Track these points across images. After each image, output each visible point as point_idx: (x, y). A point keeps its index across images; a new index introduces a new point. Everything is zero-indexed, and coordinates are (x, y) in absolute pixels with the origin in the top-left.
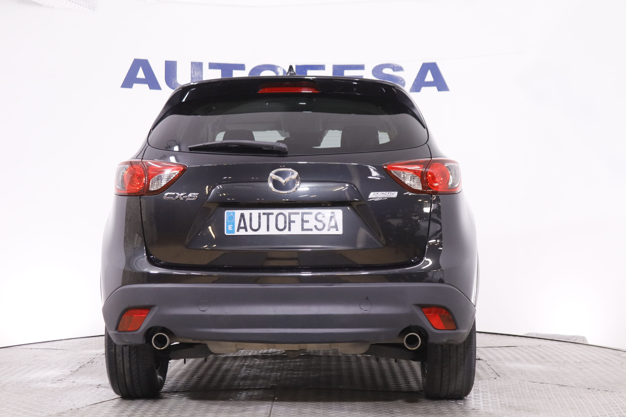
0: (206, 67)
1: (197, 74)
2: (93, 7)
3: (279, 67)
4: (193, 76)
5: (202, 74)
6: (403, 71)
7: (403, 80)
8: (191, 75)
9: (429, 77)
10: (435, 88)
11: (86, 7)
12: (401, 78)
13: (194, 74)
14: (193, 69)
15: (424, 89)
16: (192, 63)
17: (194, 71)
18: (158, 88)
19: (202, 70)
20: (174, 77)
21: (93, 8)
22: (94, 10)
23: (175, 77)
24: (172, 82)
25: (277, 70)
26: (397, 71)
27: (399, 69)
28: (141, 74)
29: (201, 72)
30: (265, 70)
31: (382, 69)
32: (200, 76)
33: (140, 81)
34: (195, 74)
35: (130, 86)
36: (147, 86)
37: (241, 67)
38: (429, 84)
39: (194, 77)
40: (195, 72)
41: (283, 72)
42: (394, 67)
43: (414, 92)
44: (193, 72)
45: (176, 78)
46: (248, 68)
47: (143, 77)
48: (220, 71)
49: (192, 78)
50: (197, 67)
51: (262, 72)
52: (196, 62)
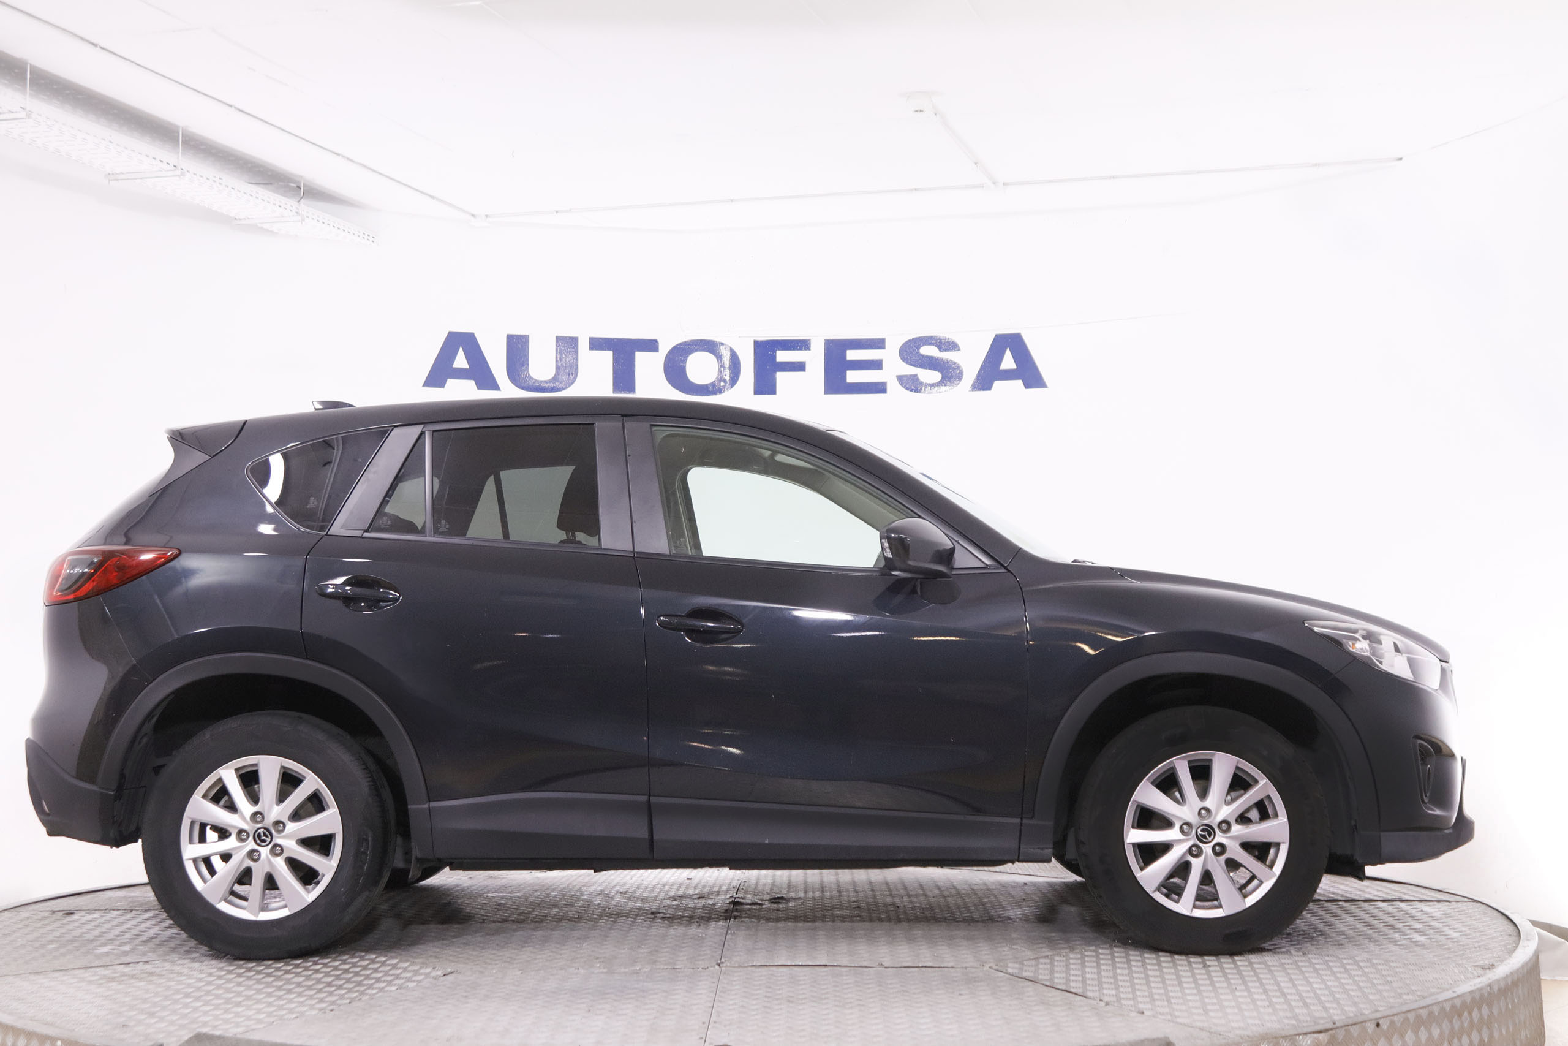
0: (583, 345)
1: (567, 359)
2: (371, 237)
3: (722, 344)
4: (560, 364)
5: (577, 360)
6: (959, 350)
7: (959, 367)
8: (557, 361)
9: (1008, 362)
10: (1019, 383)
11: (359, 236)
12: (955, 363)
13: (561, 360)
14: (559, 351)
15: (997, 384)
16: (558, 339)
17: (561, 354)
18: (494, 386)
19: (577, 352)
20: (523, 366)
21: (371, 239)
22: (373, 242)
23: (526, 366)
24: (519, 376)
25: (719, 349)
26: (946, 350)
27: (952, 346)
28: (461, 361)
29: (575, 356)
30: (696, 351)
31: (918, 349)
32: (573, 363)
33: (460, 374)
34: (564, 360)
35: (441, 383)
36: (473, 381)
37: (651, 346)
38: (1008, 375)
39: (562, 364)
40: (564, 356)
41: (729, 353)
42: (940, 342)
43: (980, 389)
44: (559, 356)
45: (527, 368)
46: (665, 348)
47: (465, 365)
48: (611, 353)
49: (558, 368)
50: (567, 345)
51: (690, 354)
52: (566, 337)
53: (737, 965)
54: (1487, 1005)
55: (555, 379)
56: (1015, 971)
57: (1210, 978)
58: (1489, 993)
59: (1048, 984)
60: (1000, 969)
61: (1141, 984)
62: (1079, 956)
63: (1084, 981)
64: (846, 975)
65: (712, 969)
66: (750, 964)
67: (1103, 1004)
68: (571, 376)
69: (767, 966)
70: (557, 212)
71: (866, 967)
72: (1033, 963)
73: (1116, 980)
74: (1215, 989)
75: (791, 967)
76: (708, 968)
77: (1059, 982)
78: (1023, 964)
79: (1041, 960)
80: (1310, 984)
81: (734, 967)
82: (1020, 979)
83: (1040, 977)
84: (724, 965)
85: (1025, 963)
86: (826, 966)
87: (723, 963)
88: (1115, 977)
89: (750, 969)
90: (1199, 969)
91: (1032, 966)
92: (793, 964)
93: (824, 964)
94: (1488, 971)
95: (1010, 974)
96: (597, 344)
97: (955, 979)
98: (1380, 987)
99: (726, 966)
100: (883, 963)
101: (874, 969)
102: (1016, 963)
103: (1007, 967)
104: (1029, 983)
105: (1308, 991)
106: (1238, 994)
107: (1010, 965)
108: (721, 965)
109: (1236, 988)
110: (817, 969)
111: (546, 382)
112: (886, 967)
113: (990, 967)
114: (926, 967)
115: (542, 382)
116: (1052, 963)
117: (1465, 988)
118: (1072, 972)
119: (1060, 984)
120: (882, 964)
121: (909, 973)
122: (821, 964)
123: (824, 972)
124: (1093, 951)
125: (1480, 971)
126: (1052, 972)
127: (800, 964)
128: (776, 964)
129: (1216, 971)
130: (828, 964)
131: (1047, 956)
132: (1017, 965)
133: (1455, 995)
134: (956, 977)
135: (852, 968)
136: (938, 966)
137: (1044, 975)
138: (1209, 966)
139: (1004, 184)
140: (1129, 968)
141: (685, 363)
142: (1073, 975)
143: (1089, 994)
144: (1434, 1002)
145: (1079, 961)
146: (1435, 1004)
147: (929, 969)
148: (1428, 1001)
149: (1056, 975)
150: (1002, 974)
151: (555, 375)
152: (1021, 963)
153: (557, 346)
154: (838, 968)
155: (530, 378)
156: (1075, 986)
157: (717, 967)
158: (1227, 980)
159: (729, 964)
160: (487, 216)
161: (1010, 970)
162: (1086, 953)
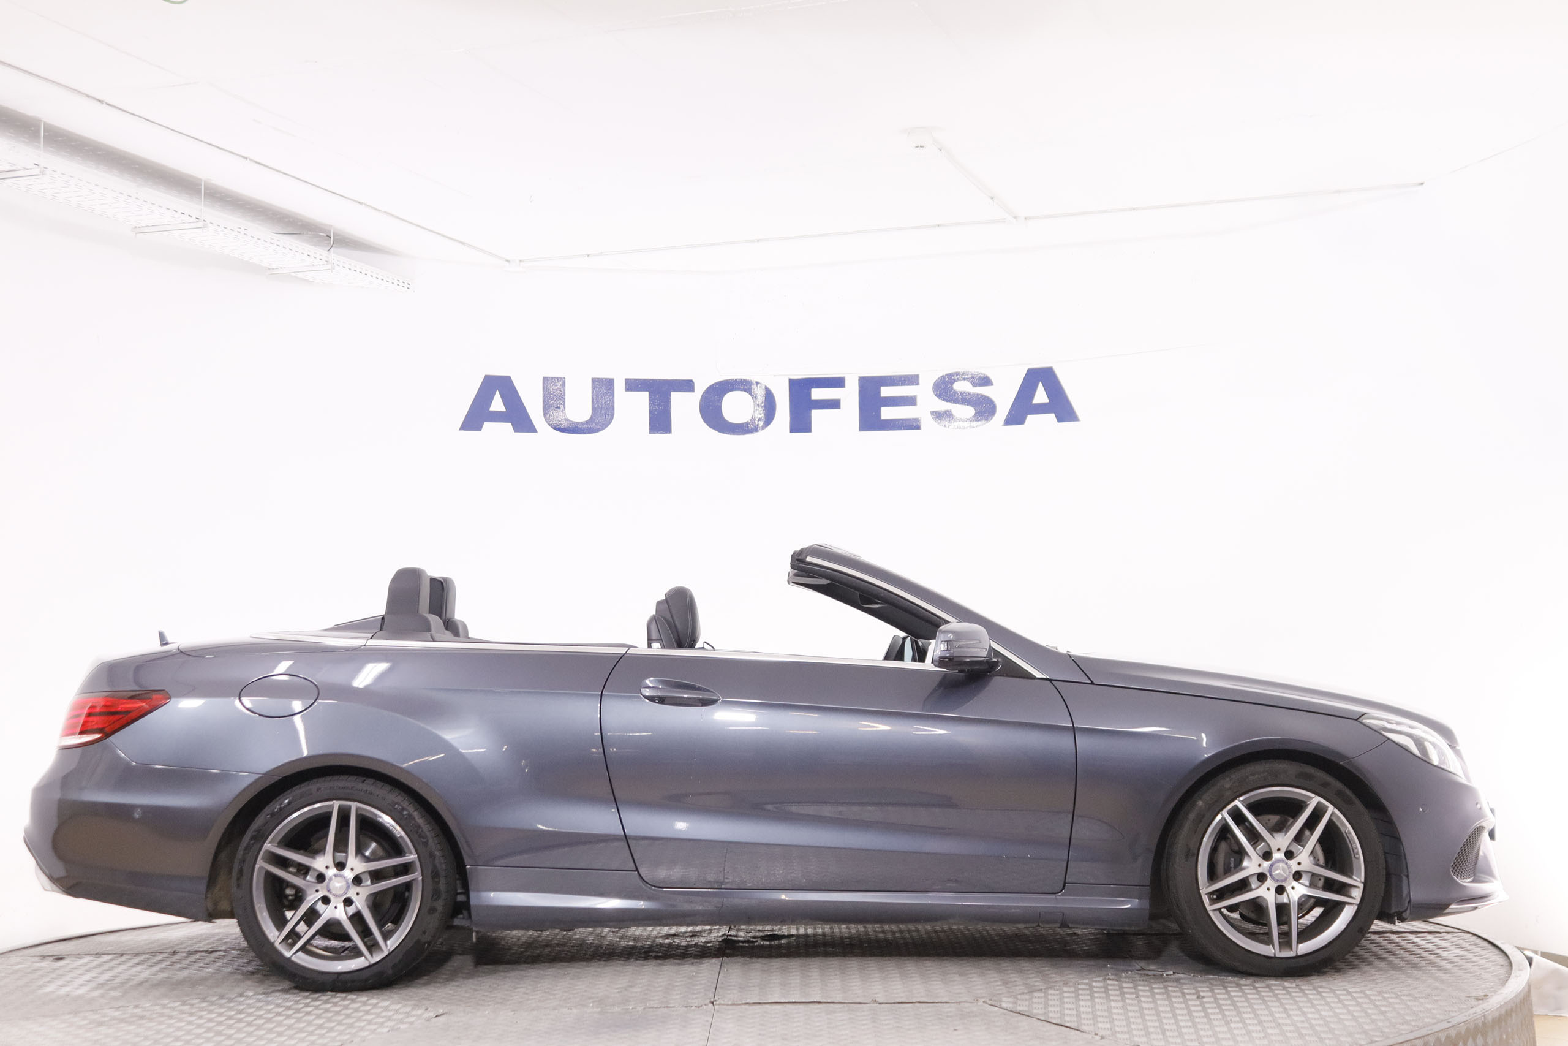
0: (619, 387)
2: (406, 283)
3: (757, 383)
5: (613, 401)
6: (992, 384)
7: (991, 402)
8: (593, 402)
9: (1041, 396)
10: (1052, 416)
11: (393, 283)
12: (988, 398)
13: (597, 402)
14: (595, 392)
15: (1030, 418)
16: (594, 380)
17: (597, 396)
18: (531, 429)
19: (613, 394)
20: (559, 407)
21: (405, 285)
23: (562, 408)
24: (556, 419)
25: (754, 388)
26: (980, 385)
27: (984, 381)
28: (497, 404)
29: (611, 397)
30: (732, 390)
31: (952, 384)
32: (609, 404)
33: (497, 417)
34: (600, 402)
35: (479, 428)
36: (509, 425)
37: (687, 386)
38: (1041, 409)
39: (598, 406)
40: (600, 397)
41: (764, 392)
42: (973, 378)
43: (1012, 424)
44: (594, 397)
45: (564, 411)
46: (700, 388)
47: (503, 409)
48: (646, 394)
49: (593, 409)
50: (603, 388)
51: (726, 394)
52: (602, 379)
53: (730, 1003)
54: (1482, 1035)
55: (591, 420)
56: (1010, 1006)
57: (1204, 1009)
58: (1484, 1024)
59: (1042, 1018)
60: (993, 1003)
61: (1135, 1017)
62: (1072, 989)
63: (1078, 1015)
64: (840, 1012)
65: (705, 1007)
66: (744, 1002)
67: (1098, 1038)
68: (607, 417)
69: (760, 1003)
70: (588, 256)
71: (860, 1003)
72: (1027, 997)
73: (1111, 1013)
74: (1210, 1021)
75: (785, 1004)
76: (701, 1006)
77: (1054, 1016)
78: (1017, 999)
79: (1036, 994)
80: (1304, 1014)
81: (728, 1005)
82: (1014, 1014)
83: (1035, 1011)
84: (718, 1003)
85: (1019, 997)
86: (819, 1003)
87: (716, 1001)
88: (1109, 1010)
89: (743, 1006)
90: (1192, 1000)
91: (1026, 1000)
92: (787, 1001)
93: (818, 1001)
94: (1481, 1002)
95: (1004, 1009)
96: (633, 385)
97: (949, 1014)
98: (1374, 1017)
99: (719, 1004)
100: (877, 999)
101: (868, 1005)
102: (1011, 997)
103: (1001, 1001)
104: (1024, 1017)
105: (1303, 1022)
106: (1233, 1025)
107: (1004, 999)
108: (715, 1003)
109: (1231, 1020)
110: (811, 1006)
111: (582, 423)
112: (880, 1004)
113: (984, 1002)
114: (919, 1002)
115: (578, 423)
116: (1046, 997)
117: (1459, 1018)
118: (1066, 1006)
119: (1055, 1018)
120: (875, 1001)
121: (903, 1008)
122: (815, 1000)
123: (818, 1009)
124: (1087, 984)
125: (1474, 1003)
126: (1046, 1006)
127: (794, 1001)
128: (770, 1001)
129: (1209, 1002)
130: (821, 1001)
131: (1041, 990)
132: (1011, 1000)
133: (1449, 1025)
134: (950, 1012)
135: (845, 1005)
136: (932, 1001)
137: (1038, 1010)
138: (1203, 997)
139: (1025, 218)
140: (1123, 1000)
141: (721, 403)
142: (1067, 1009)
143: (1084, 1028)
144: (1430, 1032)
145: (1073, 995)
146: (1431, 1034)
147: (924, 1005)
148: (1424, 1032)
149: (1050, 1009)
150: (996, 1009)
151: (591, 418)
152: (1015, 997)
153: (593, 388)
154: (832, 1005)
155: (567, 420)
156: (1069, 1020)
157: (711, 1005)
158: (1222, 1011)
159: (722, 1002)
160: (521, 261)
161: (1004, 1005)
162: (1080, 987)
